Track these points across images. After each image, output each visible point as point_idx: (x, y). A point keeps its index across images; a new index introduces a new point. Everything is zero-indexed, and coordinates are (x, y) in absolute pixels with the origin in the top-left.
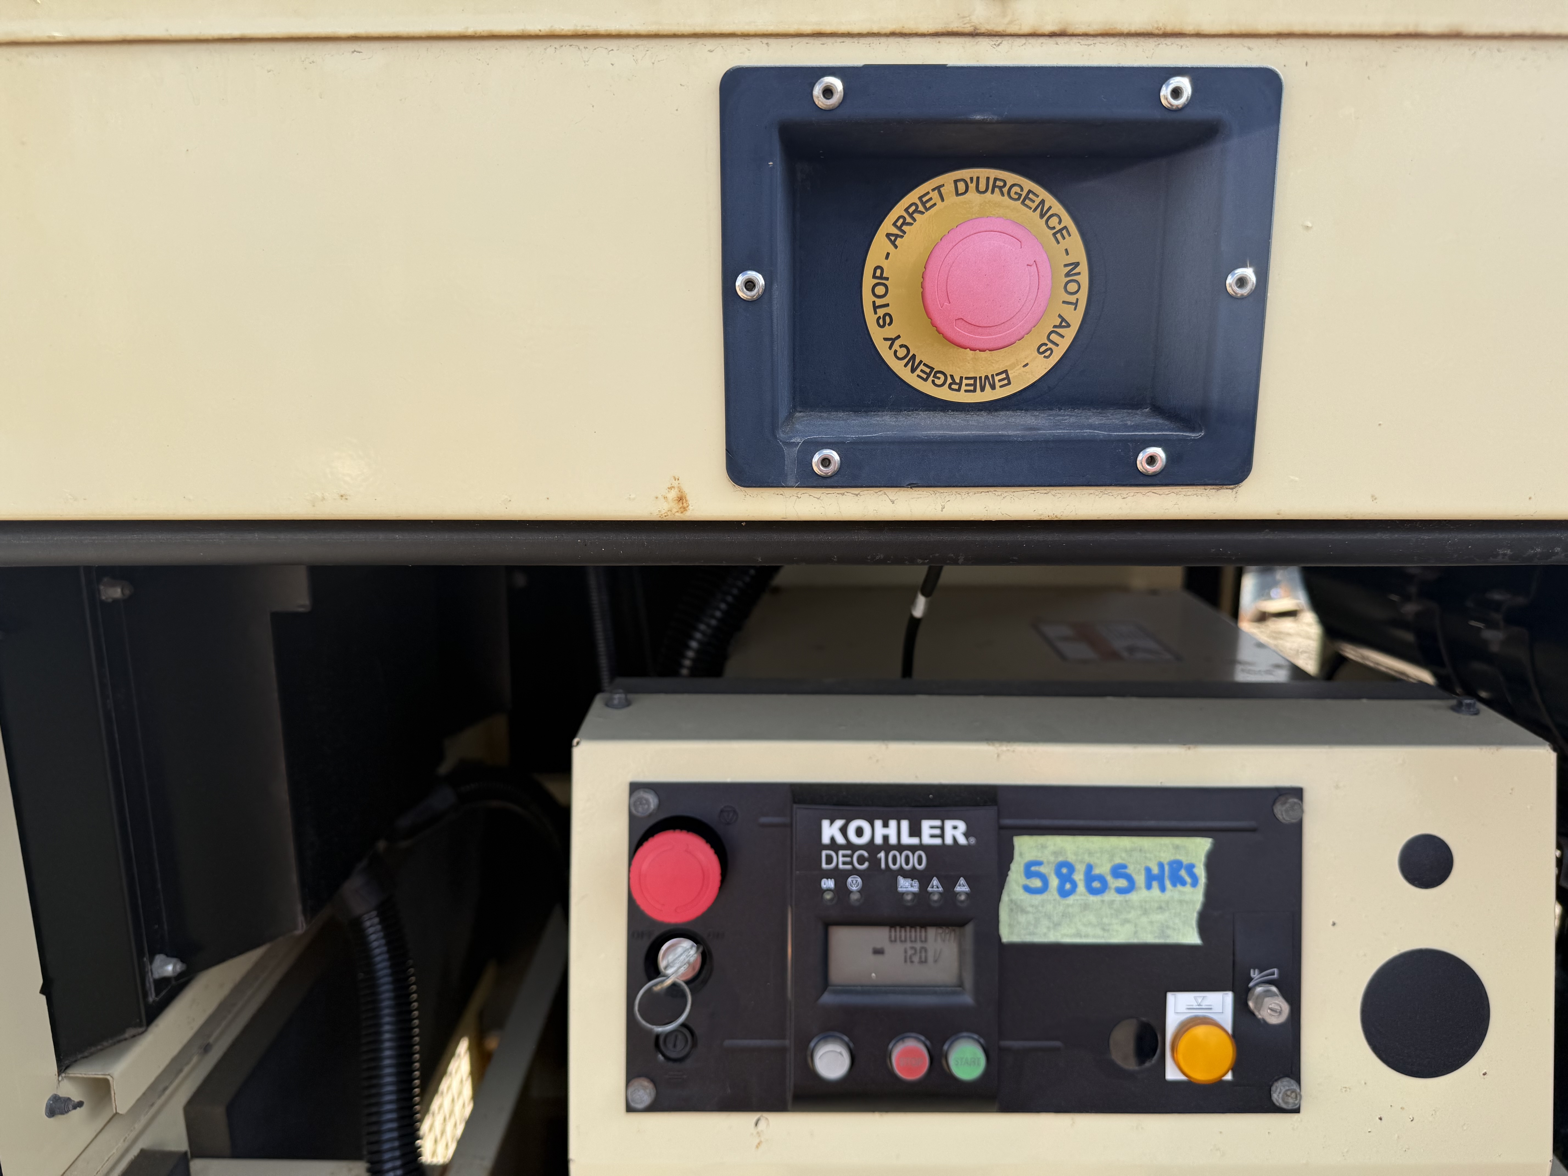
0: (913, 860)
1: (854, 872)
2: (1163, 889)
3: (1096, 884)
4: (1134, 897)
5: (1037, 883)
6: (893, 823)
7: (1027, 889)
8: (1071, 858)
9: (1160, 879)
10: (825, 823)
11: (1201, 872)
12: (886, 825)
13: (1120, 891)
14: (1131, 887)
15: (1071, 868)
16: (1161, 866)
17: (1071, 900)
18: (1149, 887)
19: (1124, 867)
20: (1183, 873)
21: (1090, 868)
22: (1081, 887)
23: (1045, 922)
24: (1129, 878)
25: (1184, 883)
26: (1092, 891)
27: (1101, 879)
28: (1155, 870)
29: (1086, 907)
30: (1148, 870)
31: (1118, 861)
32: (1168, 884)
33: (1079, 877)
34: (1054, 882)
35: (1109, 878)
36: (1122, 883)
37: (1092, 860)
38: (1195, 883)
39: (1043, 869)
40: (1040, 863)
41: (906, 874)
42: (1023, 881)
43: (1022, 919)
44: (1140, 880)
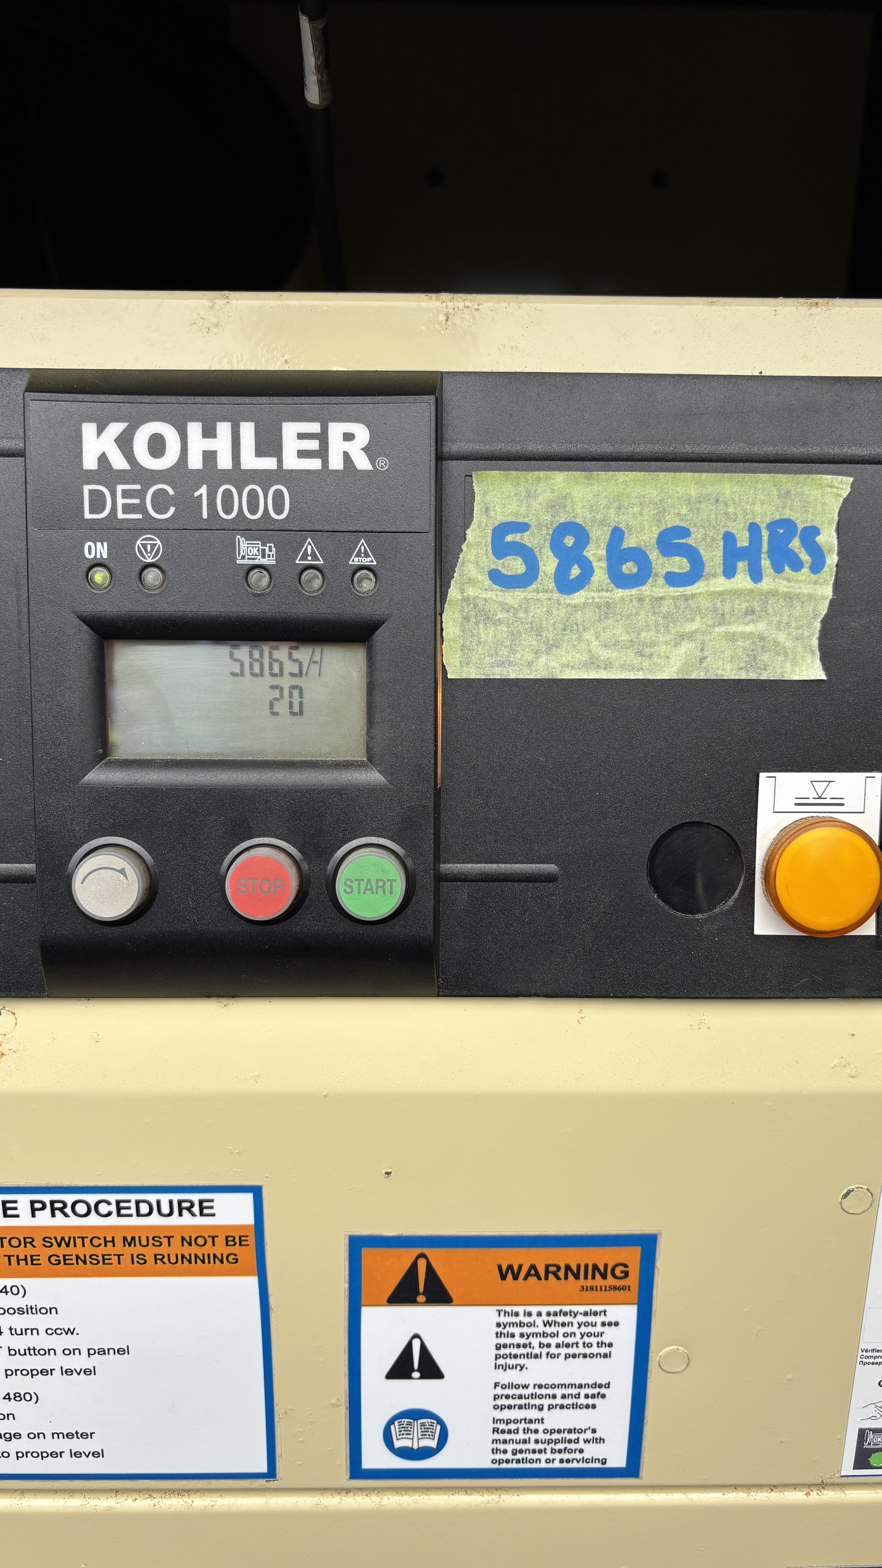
0: (268, 502)
1: (148, 526)
2: (756, 575)
3: (629, 568)
4: (699, 587)
5: (515, 566)
7: (496, 577)
8: (581, 516)
9: (751, 555)
10: (89, 430)
11: (828, 538)
13: (672, 579)
14: (696, 573)
15: (582, 536)
16: (754, 529)
17: (579, 597)
18: (729, 572)
19: (684, 532)
20: (795, 544)
21: (617, 534)
22: (600, 574)
23: (530, 641)
24: (693, 555)
25: (797, 566)
26: (620, 580)
27: (639, 555)
28: (743, 540)
29: (607, 609)
30: (729, 538)
31: (671, 521)
32: (766, 563)
33: (596, 552)
34: (549, 564)
35: (654, 555)
36: (679, 564)
37: (623, 520)
38: (817, 566)
39: (526, 539)
40: (523, 527)
41: (252, 531)
42: (489, 561)
43: (487, 634)
44: (713, 557)
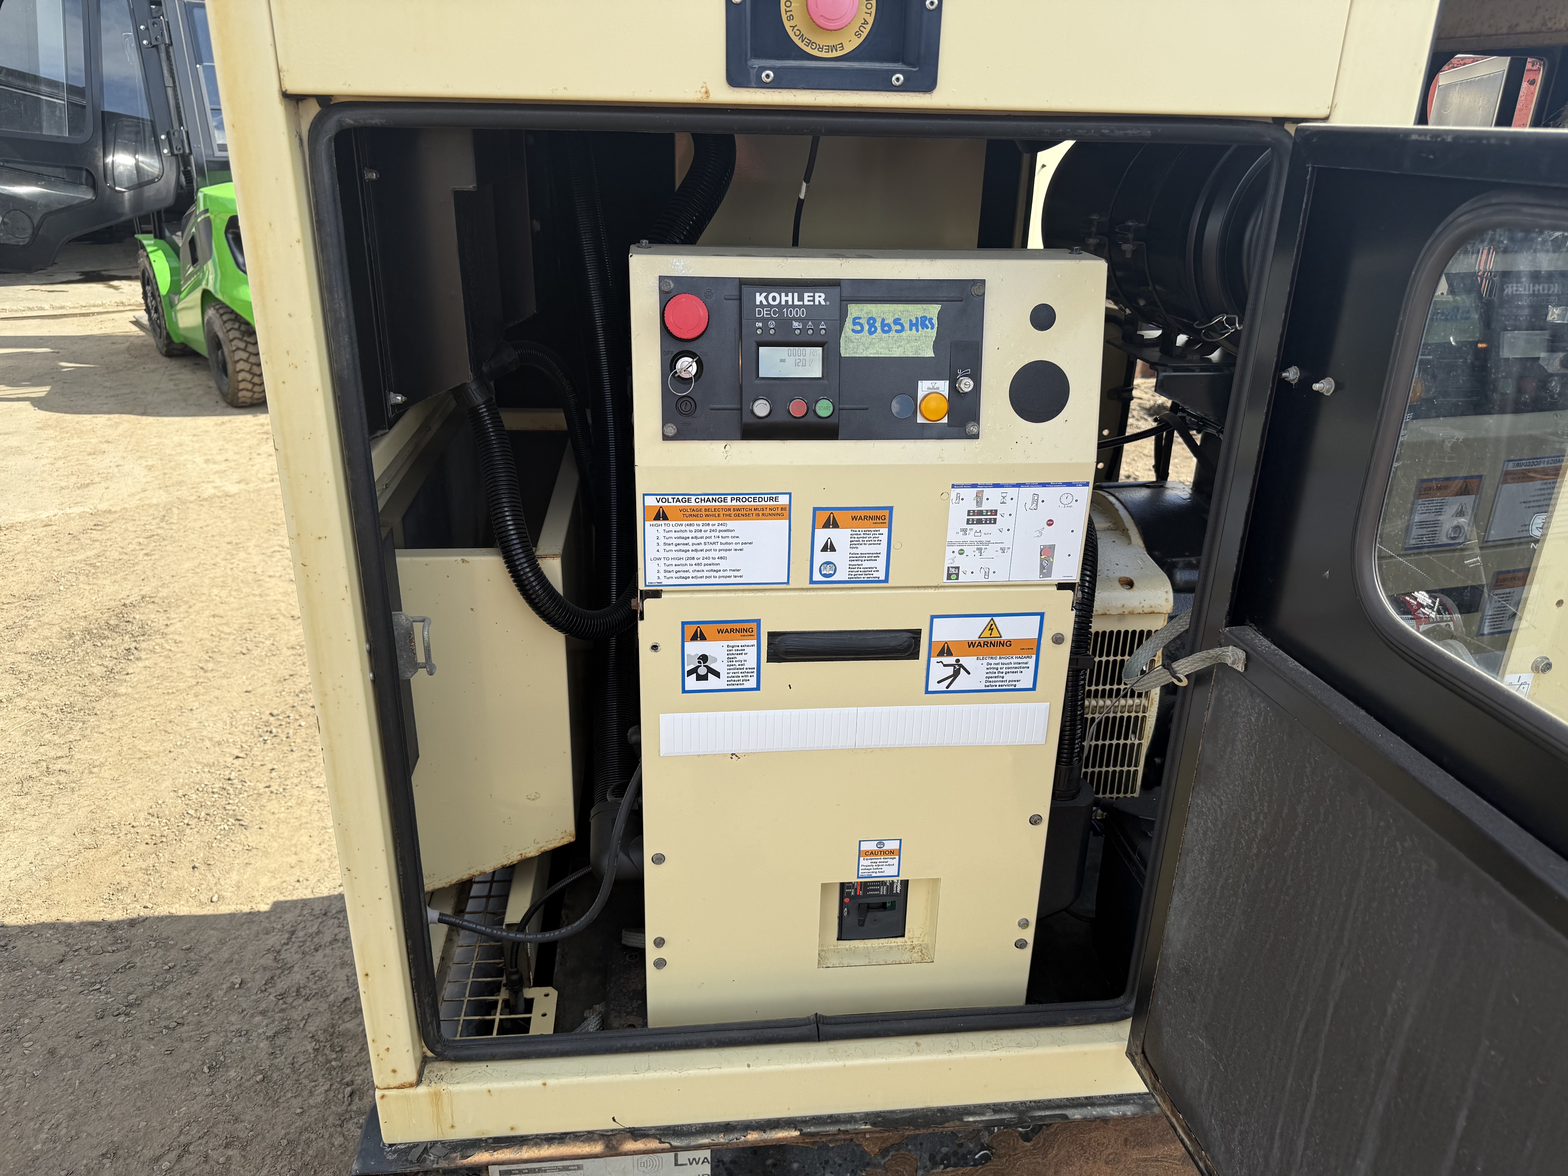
0: (800, 313)
1: (772, 319)
2: (917, 330)
3: (886, 328)
4: (903, 334)
5: (858, 328)
6: (790, 294)
7: (853, 331)
8: (875, 316)
9: (916, 325)
10: (758, 294)
11: (935, 321)
12: (787, 296)
13: (897, 331)
14: (903, 330)
15: (875, 321)
16: (917, 318)
17: (874, 336)
18: (911, 329)
19: (900, 319)
20: (927, 322)
21: (883, 320)
22: (879, 330)
23: (861, 347)
24: (902, 325)
25: (927, 328)
26: (884, 331)
27: (888, 325)
28: (914, 321)
29: (881, 339)
30: (911, 321)
31: (897, 317)
32: (920, 327)
33: (878, 325)
34: (866, 327)
35: (892, 325)
36: (898, 327)
37: (885, 316)
38: (932, 328)
39: (861, 321)
40: (860, 318)
41: (796, 320)
42: (852, 327)
43: (851, 345)
44: (907, 326)
